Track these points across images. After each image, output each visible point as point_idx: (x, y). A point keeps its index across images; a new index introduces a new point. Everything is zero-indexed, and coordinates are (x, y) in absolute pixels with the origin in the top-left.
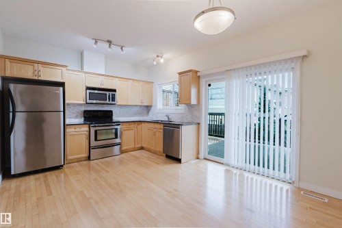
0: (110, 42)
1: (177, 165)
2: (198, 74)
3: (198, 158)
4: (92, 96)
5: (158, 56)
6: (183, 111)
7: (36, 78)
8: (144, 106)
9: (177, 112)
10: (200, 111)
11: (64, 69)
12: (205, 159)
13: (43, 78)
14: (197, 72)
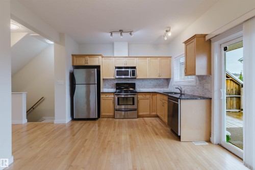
0: (121, 31)
1: (177, 143)
2: (207, 38)
3: (209, 141)
4: (119, 73)
5: (167, 31)
6: (194, 84)
7: (86, 65)
8: (164, 79)
9: (189, 84)
10: (212, 83)
11: (100, 57)
12: (220, 145)
13: (90, 64)
14: (205, 36)
